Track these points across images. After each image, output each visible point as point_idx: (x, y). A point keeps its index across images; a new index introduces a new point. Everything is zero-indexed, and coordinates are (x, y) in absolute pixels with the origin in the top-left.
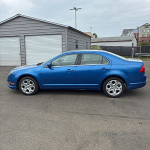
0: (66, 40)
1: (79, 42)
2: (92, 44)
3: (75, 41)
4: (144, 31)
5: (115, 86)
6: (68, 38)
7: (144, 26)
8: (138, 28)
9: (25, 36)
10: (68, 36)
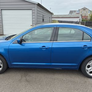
0: (36, 15)
1: (44, 16)
2: (53, 19)
3: (42, 16)
4: (83, 12)
7: (82, 9)
8: (79, 10)
9: (1, 10)
10: (37, 11)
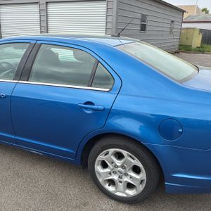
0: (115, 14)
1: (148, 18)
2: (184, 26)
3: (139, 16)
5: (122, 167)
6: (118, 9)
9: (47, 3)
10: (118, 5)
